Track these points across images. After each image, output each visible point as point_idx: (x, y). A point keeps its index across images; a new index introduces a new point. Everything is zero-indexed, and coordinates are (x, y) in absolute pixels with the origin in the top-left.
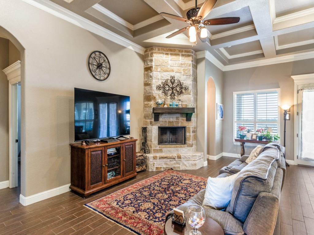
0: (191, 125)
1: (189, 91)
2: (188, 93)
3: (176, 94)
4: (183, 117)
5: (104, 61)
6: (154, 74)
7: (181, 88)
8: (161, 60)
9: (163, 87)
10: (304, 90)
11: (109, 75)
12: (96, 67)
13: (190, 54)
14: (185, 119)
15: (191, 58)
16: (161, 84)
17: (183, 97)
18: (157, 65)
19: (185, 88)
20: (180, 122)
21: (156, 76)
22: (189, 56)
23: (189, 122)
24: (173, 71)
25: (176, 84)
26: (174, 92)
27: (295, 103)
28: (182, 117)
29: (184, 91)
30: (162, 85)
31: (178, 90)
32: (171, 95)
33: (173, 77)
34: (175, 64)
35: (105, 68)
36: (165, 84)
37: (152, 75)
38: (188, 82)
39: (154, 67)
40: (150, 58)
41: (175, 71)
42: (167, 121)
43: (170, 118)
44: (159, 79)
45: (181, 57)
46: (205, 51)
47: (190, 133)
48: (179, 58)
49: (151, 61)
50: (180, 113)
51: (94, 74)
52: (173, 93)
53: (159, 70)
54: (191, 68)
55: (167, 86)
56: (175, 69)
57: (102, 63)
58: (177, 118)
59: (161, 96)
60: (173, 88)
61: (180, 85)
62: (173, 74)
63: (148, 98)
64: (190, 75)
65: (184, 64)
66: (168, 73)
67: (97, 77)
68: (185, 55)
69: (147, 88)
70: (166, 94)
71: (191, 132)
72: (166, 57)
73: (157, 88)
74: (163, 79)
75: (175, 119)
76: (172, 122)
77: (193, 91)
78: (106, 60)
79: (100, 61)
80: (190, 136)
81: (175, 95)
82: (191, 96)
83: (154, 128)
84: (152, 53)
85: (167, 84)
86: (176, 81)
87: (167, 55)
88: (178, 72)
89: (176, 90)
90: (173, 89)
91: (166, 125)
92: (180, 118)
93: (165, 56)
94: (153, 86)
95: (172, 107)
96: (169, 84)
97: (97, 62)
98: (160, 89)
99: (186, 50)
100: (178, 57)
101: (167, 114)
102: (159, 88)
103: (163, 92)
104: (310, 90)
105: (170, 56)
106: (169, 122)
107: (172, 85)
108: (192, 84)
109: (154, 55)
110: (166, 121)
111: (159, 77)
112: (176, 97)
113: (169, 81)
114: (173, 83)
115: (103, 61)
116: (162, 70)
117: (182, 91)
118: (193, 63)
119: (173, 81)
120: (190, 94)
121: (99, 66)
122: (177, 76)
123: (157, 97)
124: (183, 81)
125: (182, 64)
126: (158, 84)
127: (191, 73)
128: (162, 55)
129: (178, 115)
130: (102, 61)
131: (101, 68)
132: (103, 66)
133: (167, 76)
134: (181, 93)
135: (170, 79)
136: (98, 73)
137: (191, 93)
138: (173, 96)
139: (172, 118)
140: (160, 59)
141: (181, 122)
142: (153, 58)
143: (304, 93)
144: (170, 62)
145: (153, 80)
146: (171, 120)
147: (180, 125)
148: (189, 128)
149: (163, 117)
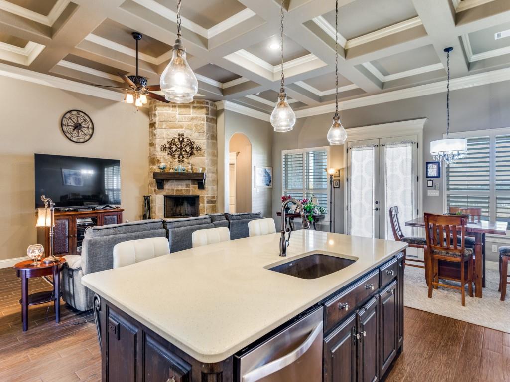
0: (205, 195)
1: (202, 152)
2: (201, 154)
3: (185, 156)
4: (196, 184)
5: (85, 120)
6: (158, 131)
7: (192, 148)
8: (166, 115)
9: (170, 147)
10: (353, 149)
11: (91, 136)
12: (72, 128)
13: (203, 105)
14: (197, 186)
15: (204, 111)
16: (166, 143)
17: (194, 160)
18: (161, 120)
19: (197, 148)
20: (191, 191)
21: (161, 134)
22: (202, 108)
23: (203, 191)
24: (182, 127)
25: (185, 144)
26: (183, 153)
27: (344, 166)
28: (194, 184)
29: (195, 152)
30: (167, 145)
31: (188, 151)
32: (179, 157)
33: (181, 135)
34: (185, 119)
35: (85, 129)
36: (172, 143)
37: (155, 133)
38: (201, 141)
39: (157, 123)
40: (154, 112)
41: (184, 128)
42: (175, 189)
43: (178, 185)
44: (164, 138)
45: (191, 111)
46: (223, 101)
47: (203, 203)
48: (190, 112)
49: (155, 115)
50: (192, 179)
51: (69, 136)
52: (181, 154)
53: (164, 126)
54: (205, 122)
55: (174, 147)
56: (184, 124)
57: (82, 123)
58: (187, 185)
59: (167, 158)
60: (181, 148)
61: (191, 144)
62: (181, 131)
63: (153, 161)
64: (204, 132)
65: (196, 118)
66: (176, 130)
67: (74, 140)
68: (198, 107)
69: (152, 148)
70: (173, 156)
71: (206, 203)
72: (173, 111)
73: (161, 149)
74: (169, 137)
75: (185, 186)
76: (181, 190)
77: (207, 152)
78: (88, 120)
79: (78, 121)
80: (204, 207)
81: (183, 157)
82: (205, 158)
83: (158, 197)
84: (155, 107)
85: (174, 144)
86: (185, 140)
87: (173, 108)
88: (188, 129)
89: (186, 151)
90: (181, 150)
91: (173, 193)
92: (191, 185)
93: (171, 109)
94: (157, 146)
95: (177, 172)
96: (177, 144)
97: (74, 122)
98: (166, 150)
99: (199, 100)
100: (187, 110)
101: (174, 181)
102: (164, 148)
103: (169, 154)
104: (358, 149)
105: (177, 109)
106: (178, 190)
107: (180, 145)
108: (206, 143)
109: (158, 108)
110: (173, 189)
111: (165, 136)
112: (185, 159)
113: (176, 140)
114: (181, 143)
115: (82, 121)
116: (167, 126)
117: (192, 152)
118: (208, 116)
119: (181, 139)
120: (203, 156)
121: (77, 127)
122: (187, 134)
123: (162, 160)
124: (194, 140)
125: (193, 119)
126: (163, 144)
127: (205, 130)
128: (167, 108)
129: (189, 182)
130: (80, 122)
131: (80, 129)
132: (83, 126)
133: (174, 134)
134: (192, 154)
135: (178, 137)
136: (75, 135)
137: (206, 155)
138: (181, 158)
139: (181, 185)
140: (166, 113)
141: (193, 190)
142: (157, 113)
143: (353, 152)
144: (178, 116)
145: (157, 139)
146: (180, 187)
147: (191, 194)
148: (203, 197)
149: (169, 184)
